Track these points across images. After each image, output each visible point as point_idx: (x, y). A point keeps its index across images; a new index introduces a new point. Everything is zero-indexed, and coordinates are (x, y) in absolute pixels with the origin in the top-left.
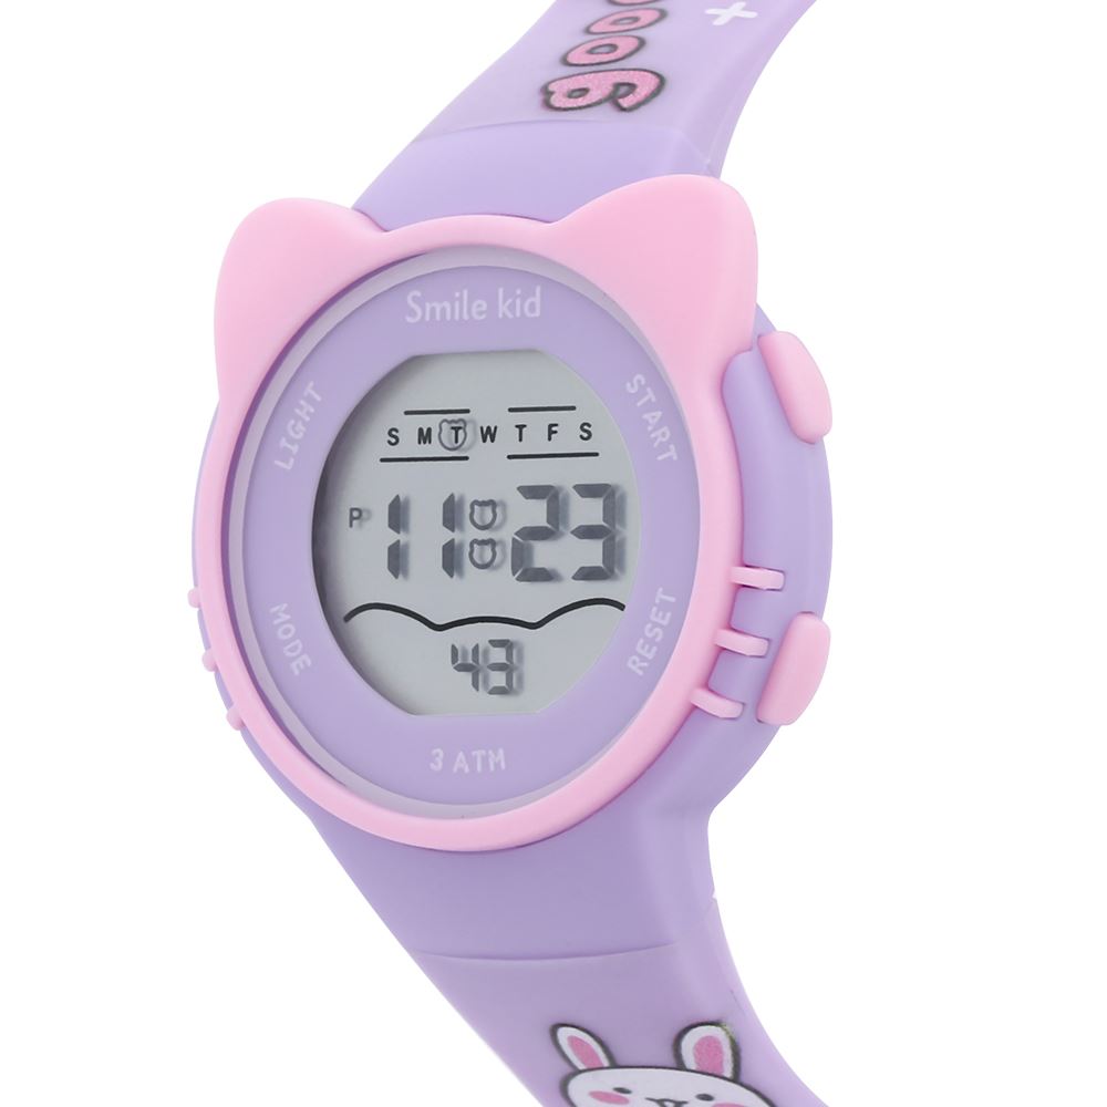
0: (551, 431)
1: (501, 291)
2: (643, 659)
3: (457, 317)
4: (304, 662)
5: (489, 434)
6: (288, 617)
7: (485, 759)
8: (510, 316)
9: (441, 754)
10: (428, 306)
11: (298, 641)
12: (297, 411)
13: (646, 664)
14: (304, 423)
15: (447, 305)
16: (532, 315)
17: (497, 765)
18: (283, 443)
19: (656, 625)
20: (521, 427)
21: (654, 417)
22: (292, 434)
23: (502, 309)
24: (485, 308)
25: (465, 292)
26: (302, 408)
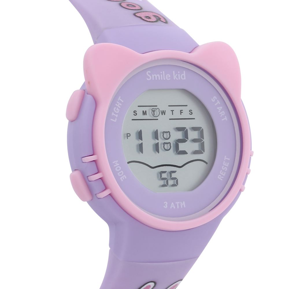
0: (181, 112)
1: (174, 72)
2: (222, 176)
3: (162, 79)
4: (124, 177)
5: (163, 113)
6: (118, 164)
7: (179, 205)
8: (177, 79)
9: (167, 204)
10: (153, 76)
11: (122, 171)
12: (116, 105)
13: (223, 177)
14: (119, 108)
15: (158, 75)
16: (183, 79)
17: (183, 206)
18: (113, 114)
19: (225, 166)
20: (172, 111)
21: (220, 108)
22: (115, 111)
23: (175, 77)
24: (170, 77)
25: (164, 72)
26: (118, 104)
